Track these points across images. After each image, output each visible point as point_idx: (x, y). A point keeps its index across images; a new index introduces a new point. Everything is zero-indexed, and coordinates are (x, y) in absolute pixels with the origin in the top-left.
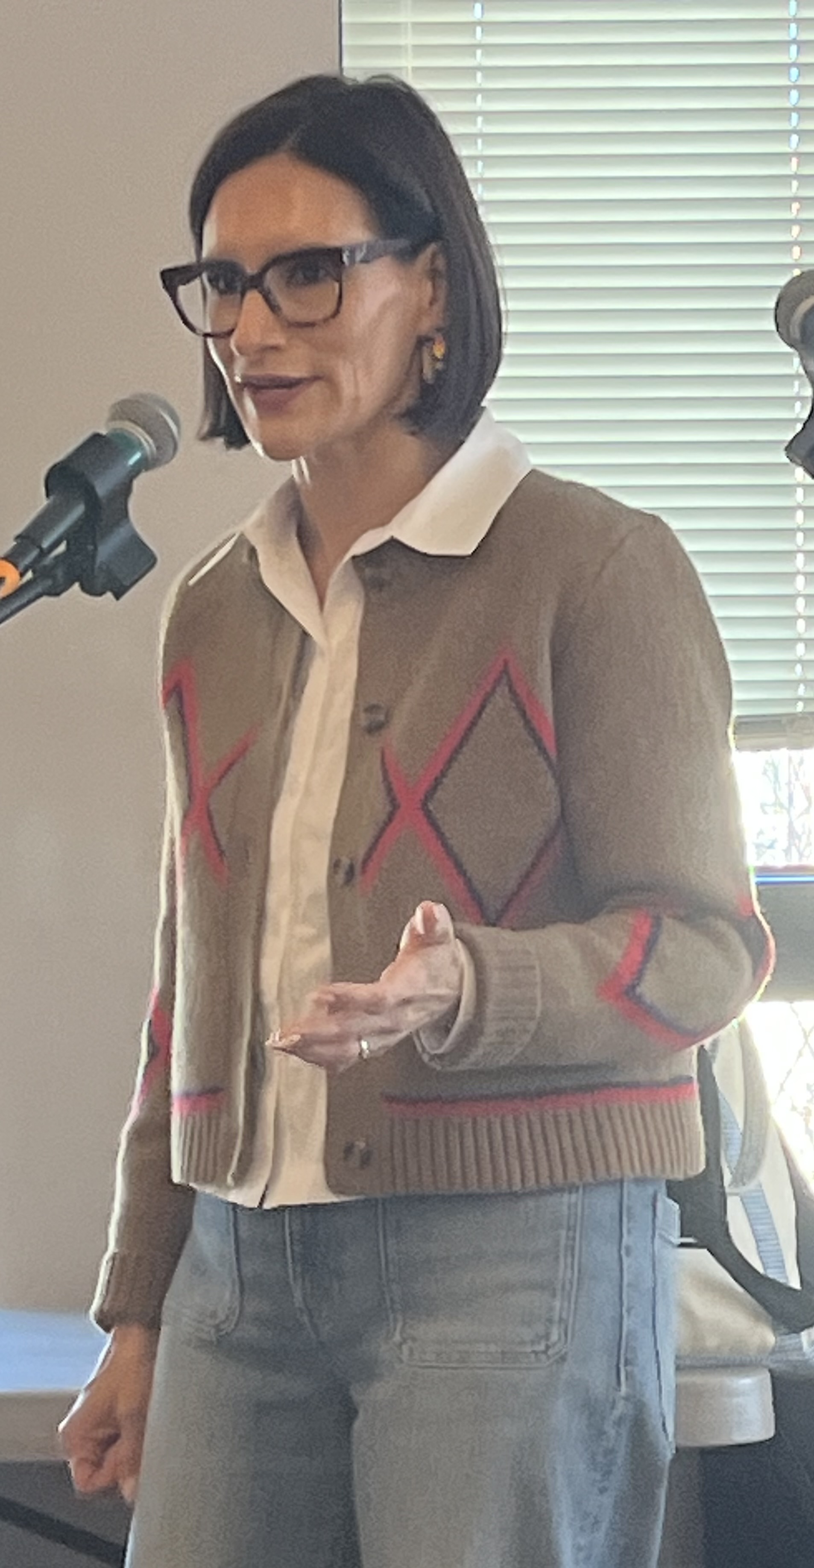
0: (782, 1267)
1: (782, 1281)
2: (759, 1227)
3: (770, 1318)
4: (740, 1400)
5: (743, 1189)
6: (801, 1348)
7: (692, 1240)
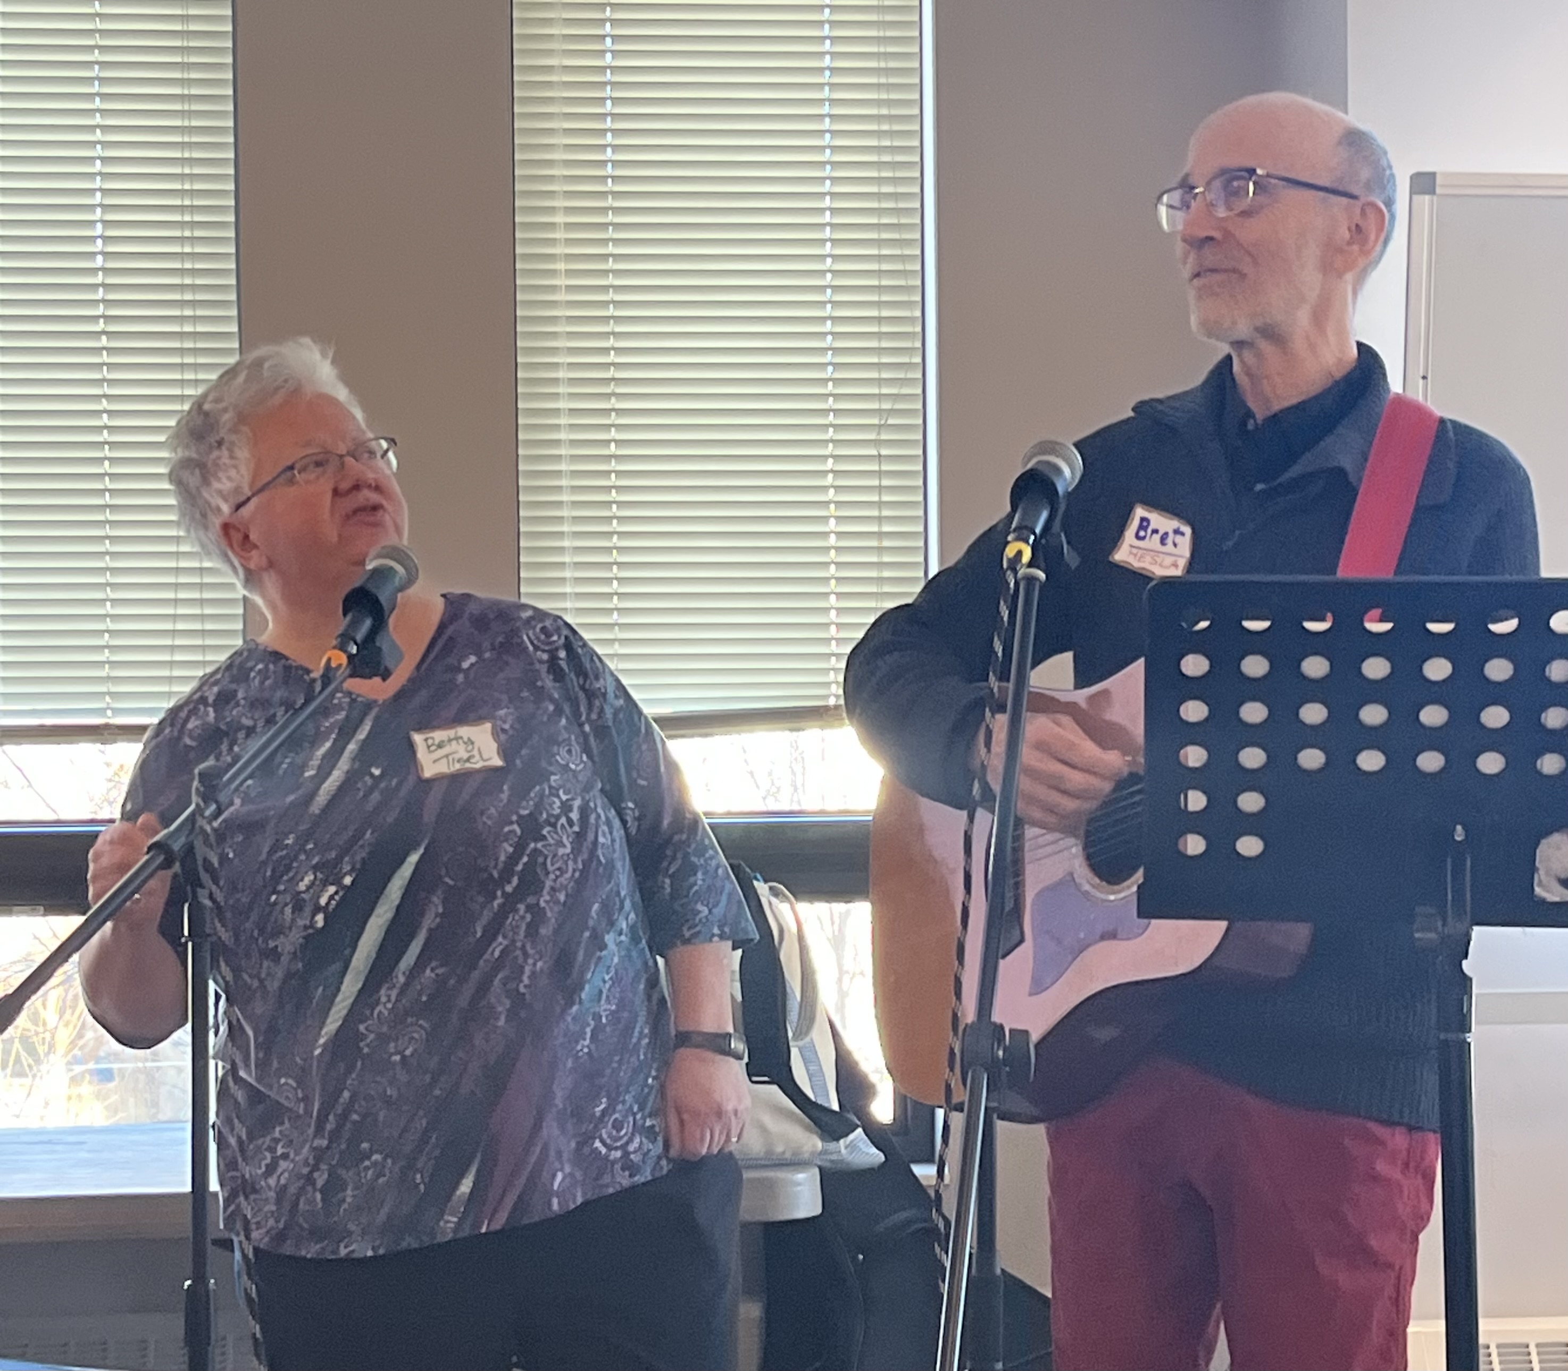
0: (827, 1095)
1: (826, 1105)
2: (811, 1068)
3: (819, 1132)
4: (799, 1188)
5: (801, 1043)
6: (840, 1152)
7: (766, 1079)
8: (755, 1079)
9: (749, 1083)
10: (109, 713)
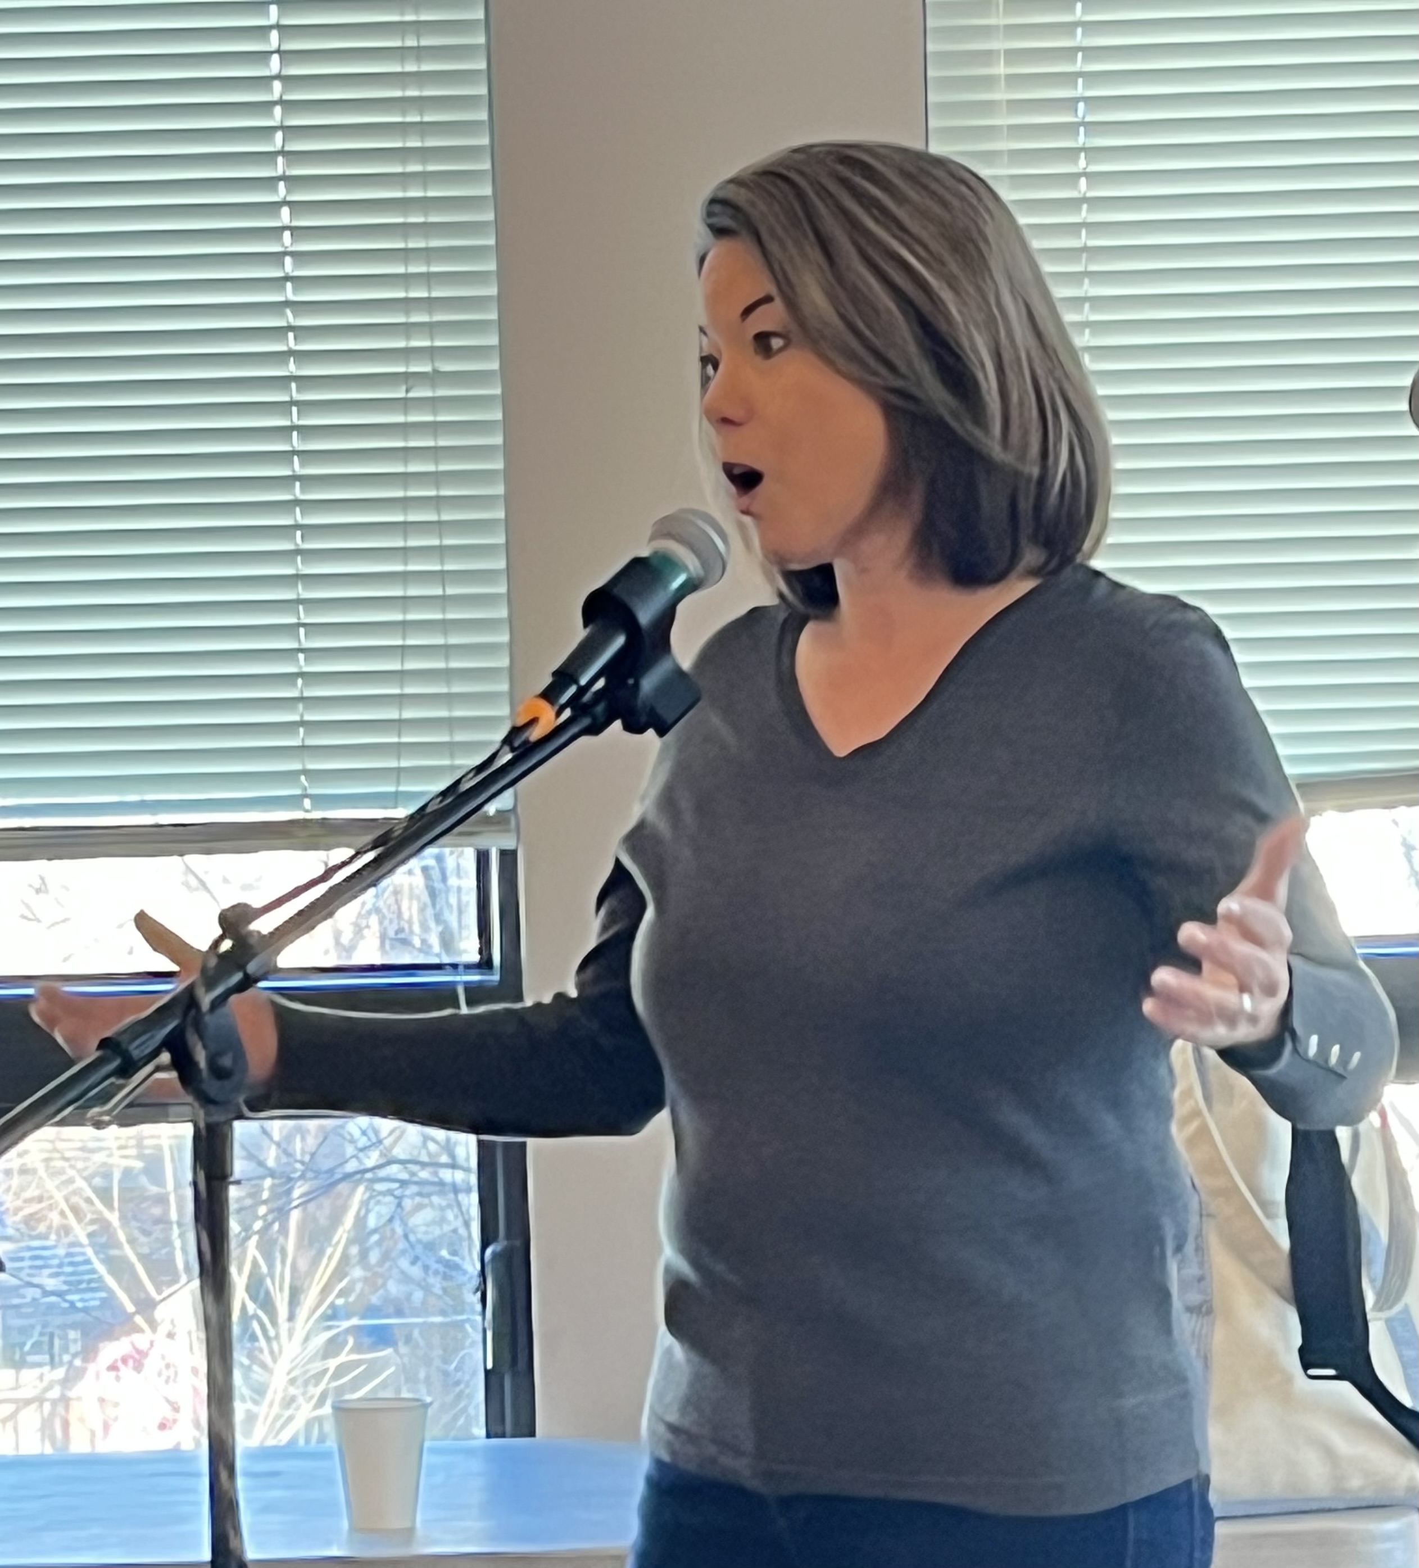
5: (1386, 1314)
7: (1331, 1372)
8: (1312, 1372)
9: (1305, 1377)
10: (307, 803)
